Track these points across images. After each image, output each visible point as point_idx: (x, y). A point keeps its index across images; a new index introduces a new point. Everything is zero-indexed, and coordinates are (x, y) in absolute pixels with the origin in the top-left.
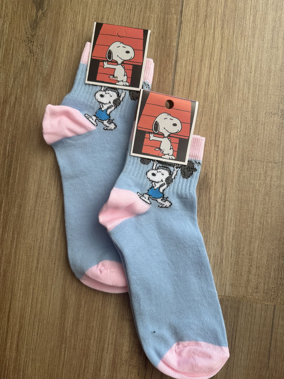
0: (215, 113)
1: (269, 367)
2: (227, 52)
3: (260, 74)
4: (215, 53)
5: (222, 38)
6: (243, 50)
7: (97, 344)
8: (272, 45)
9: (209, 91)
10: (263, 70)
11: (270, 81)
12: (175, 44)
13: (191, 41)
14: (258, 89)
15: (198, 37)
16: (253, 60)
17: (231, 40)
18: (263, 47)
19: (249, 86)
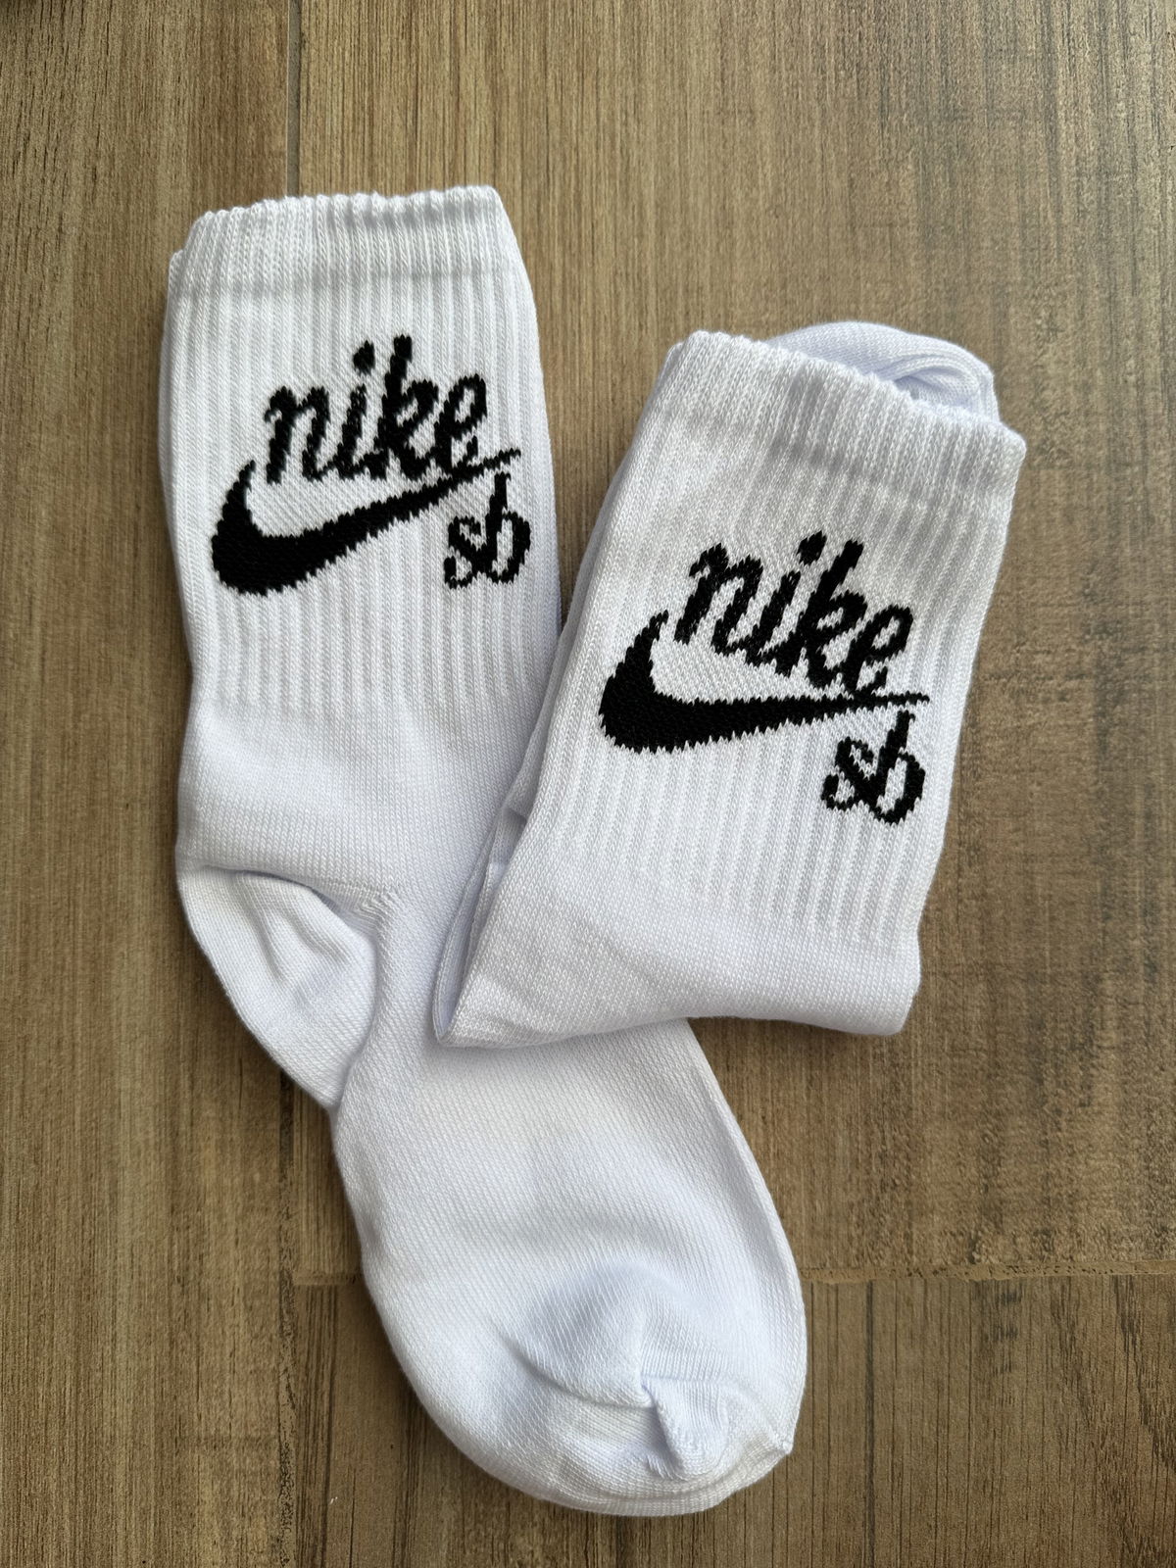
2: (522, 152)
3: (682, 240)
4: (470, 164)
5: (495, 91)
6: (593, 140)
8: (726, 100)
10: (696, 217)
11: (731, 266)
12: (281, 142)
13: (354, 120)
14: (681, 308)
15: (382, 102)
16: (643, 177)
17: (535, 98)
18: (684, 117)
19: (640, 300)
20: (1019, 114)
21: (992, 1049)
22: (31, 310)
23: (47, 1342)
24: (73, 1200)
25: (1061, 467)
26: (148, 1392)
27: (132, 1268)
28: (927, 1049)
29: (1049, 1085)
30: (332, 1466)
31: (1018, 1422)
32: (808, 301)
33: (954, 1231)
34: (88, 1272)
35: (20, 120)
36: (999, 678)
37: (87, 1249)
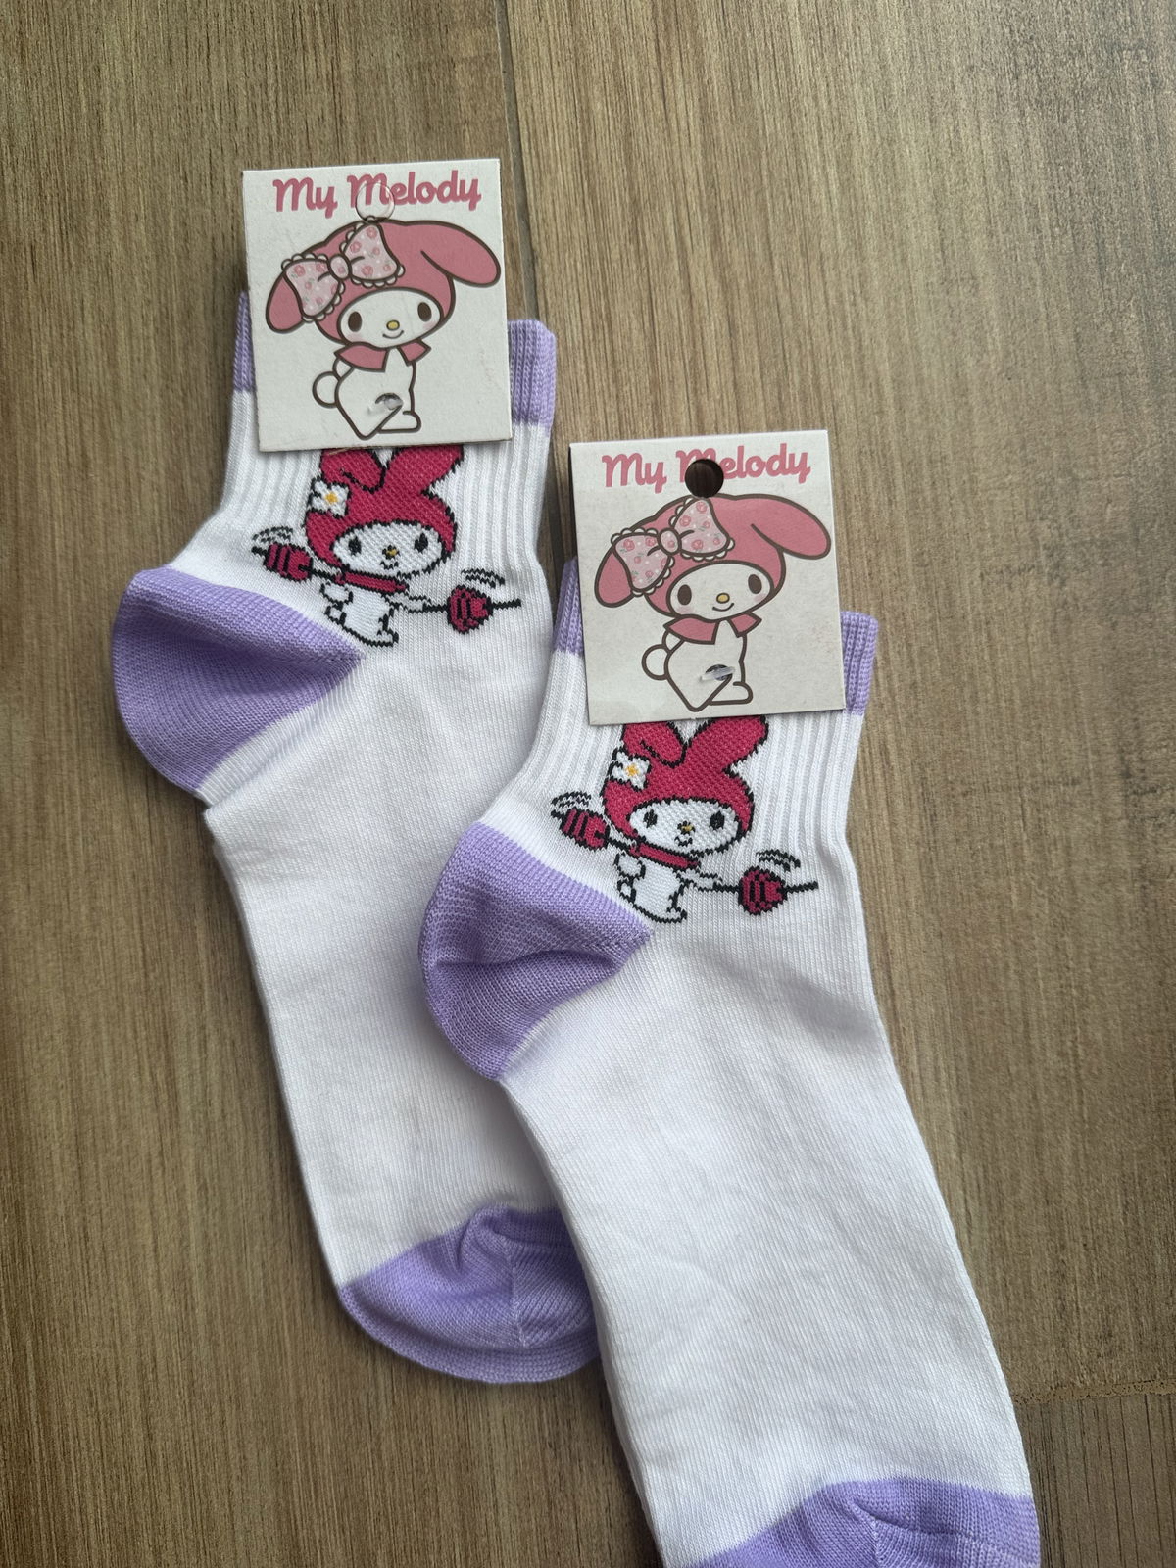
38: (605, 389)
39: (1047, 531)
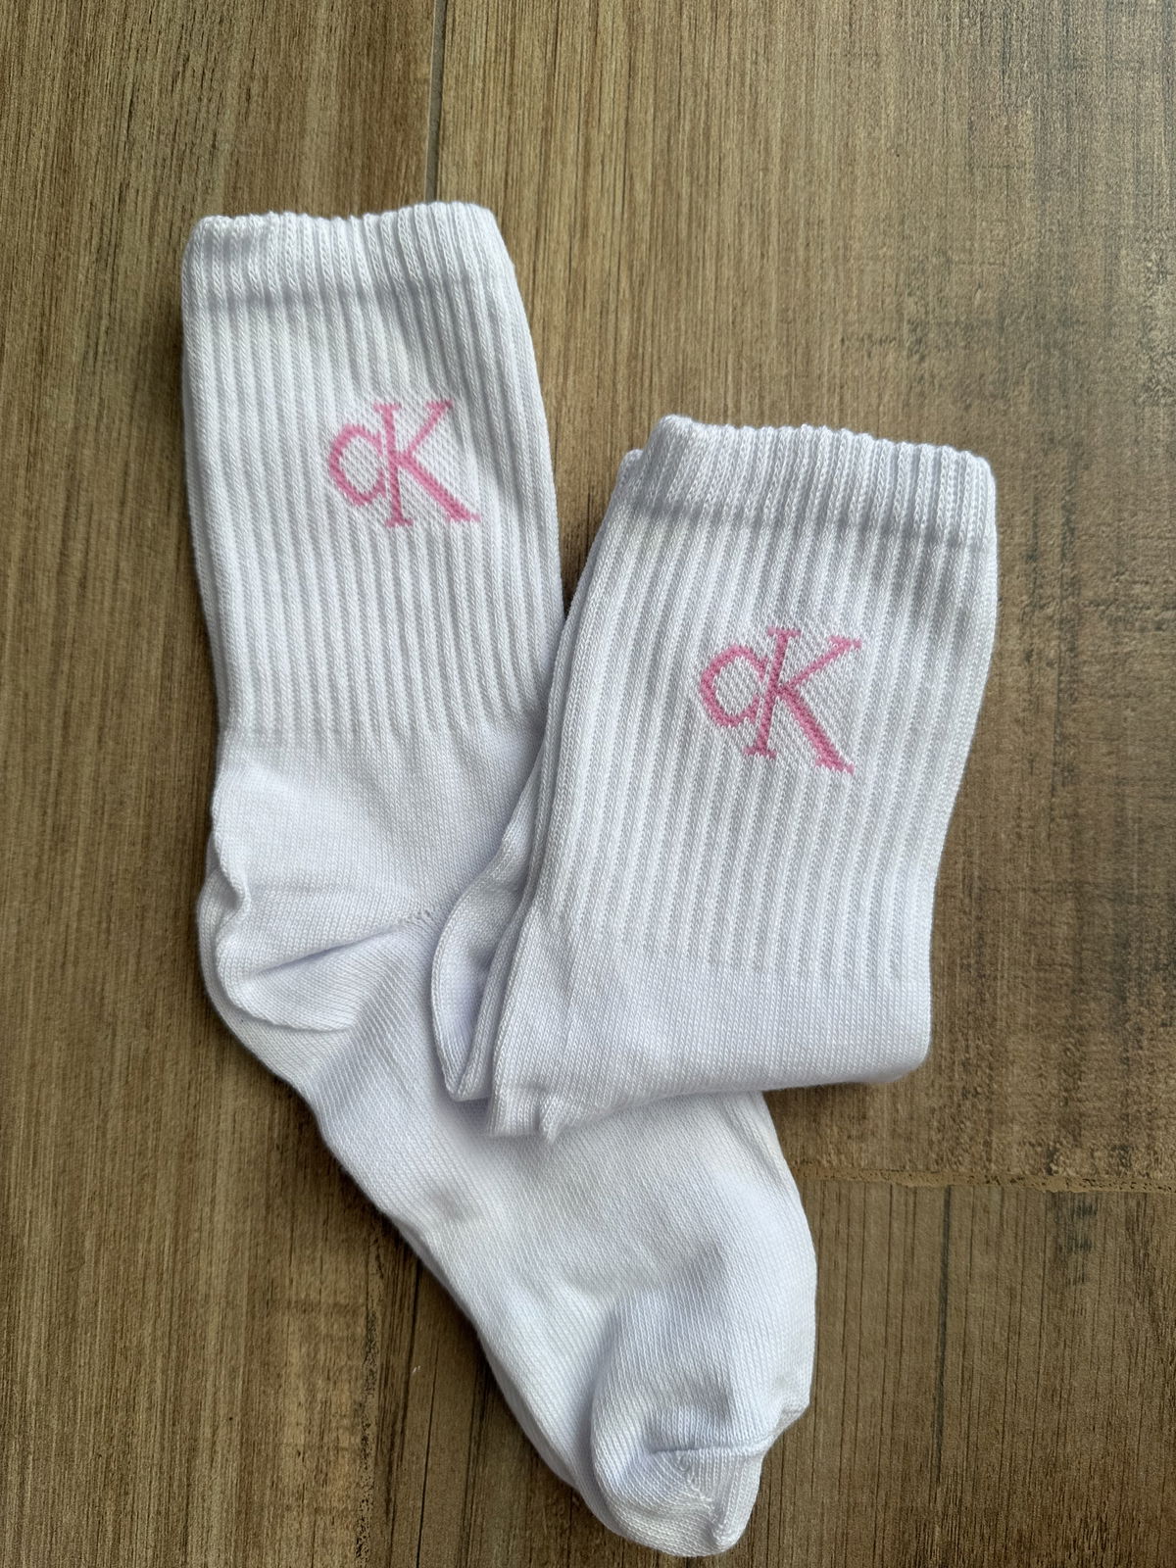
0: (623, 357)
1: (943, 1470)
2: (655, 86)
3: (805, 175)
4: (605, 96)
5: (632, 28)
6: (724, 77)
7: (163, 1425)
8: (853, 43)
9: (589, 260)
10: (819, 154)
11: (852, 201)
12: (427, 70)
13: (496, 51)
14: (801, 240)
15: (524, 36)
16: (770, 113)
17: (670, 36)
18: (811, 58)
19: (763, 230)
20: (1137, 65)
21: (1077, 966)
22: (183, 220)
23: (149, 1200)
24: (181, 1064)
25: (1165, 405)
26: (243, 1254)
27: (234, 1133)
28: (1014, 962)
29: (1132, 1003)
30: (416, 1337)
31: (1088, 1334)
32: (925, 237)
33: (1033, 1141)
34: (191, 1135)
35: (180, 42)
36: (1098, 605)
37: (191, 1114)
38: (499, 109)
39: (913, 306)
